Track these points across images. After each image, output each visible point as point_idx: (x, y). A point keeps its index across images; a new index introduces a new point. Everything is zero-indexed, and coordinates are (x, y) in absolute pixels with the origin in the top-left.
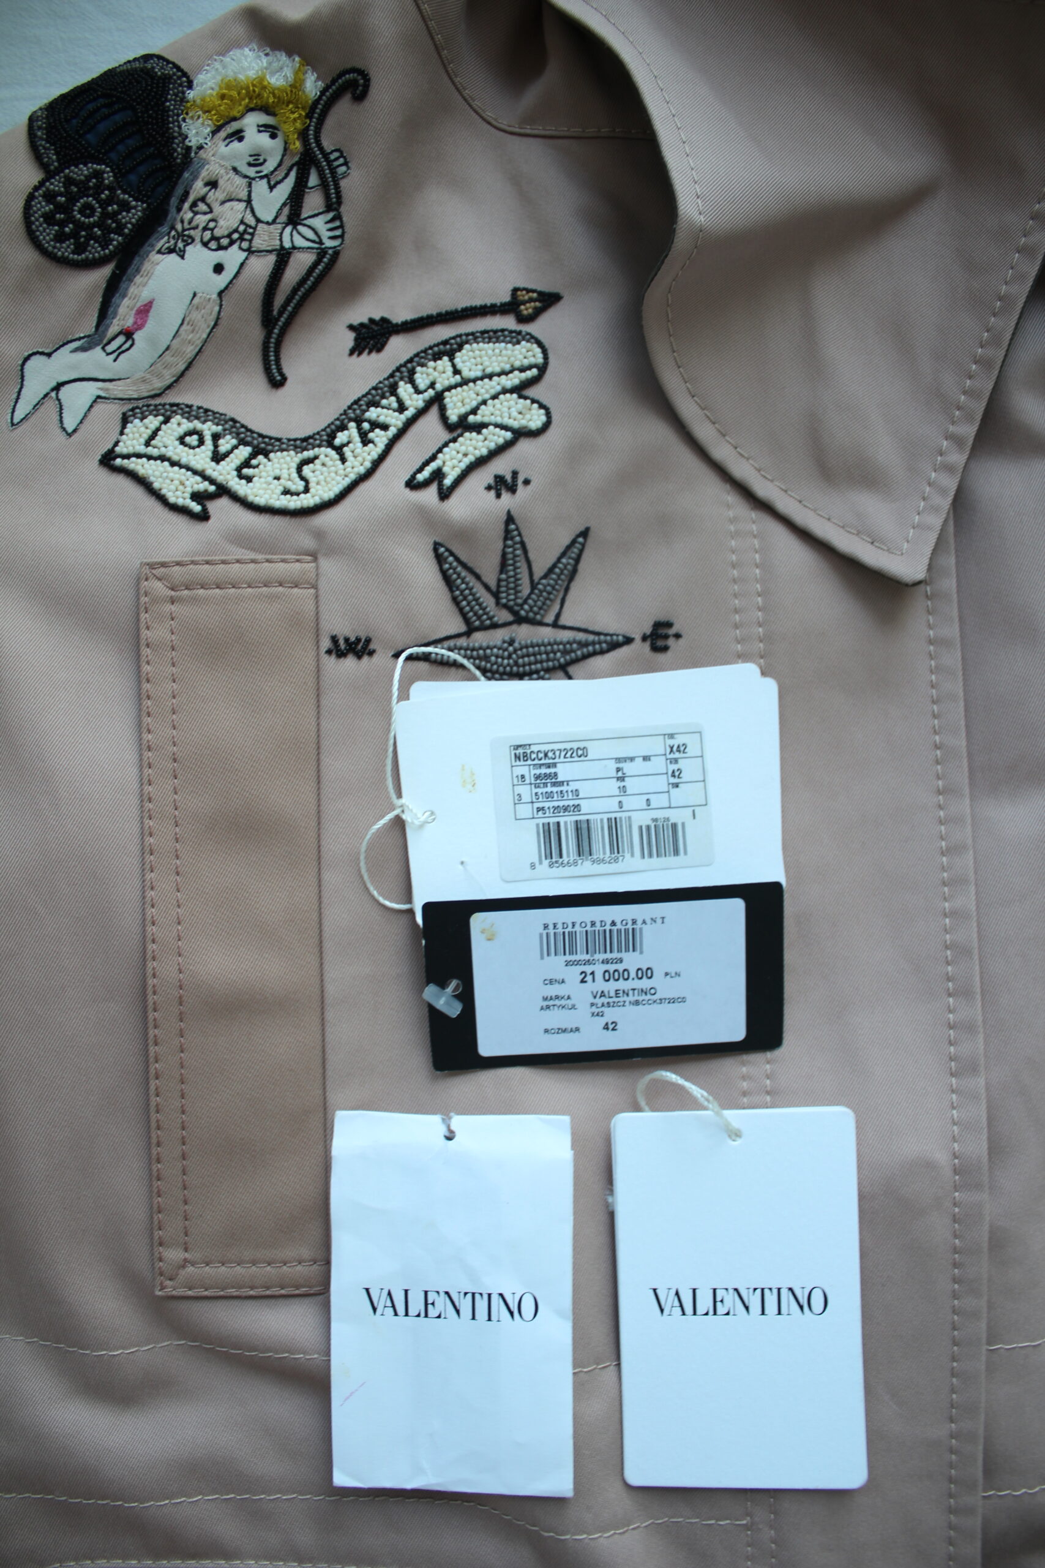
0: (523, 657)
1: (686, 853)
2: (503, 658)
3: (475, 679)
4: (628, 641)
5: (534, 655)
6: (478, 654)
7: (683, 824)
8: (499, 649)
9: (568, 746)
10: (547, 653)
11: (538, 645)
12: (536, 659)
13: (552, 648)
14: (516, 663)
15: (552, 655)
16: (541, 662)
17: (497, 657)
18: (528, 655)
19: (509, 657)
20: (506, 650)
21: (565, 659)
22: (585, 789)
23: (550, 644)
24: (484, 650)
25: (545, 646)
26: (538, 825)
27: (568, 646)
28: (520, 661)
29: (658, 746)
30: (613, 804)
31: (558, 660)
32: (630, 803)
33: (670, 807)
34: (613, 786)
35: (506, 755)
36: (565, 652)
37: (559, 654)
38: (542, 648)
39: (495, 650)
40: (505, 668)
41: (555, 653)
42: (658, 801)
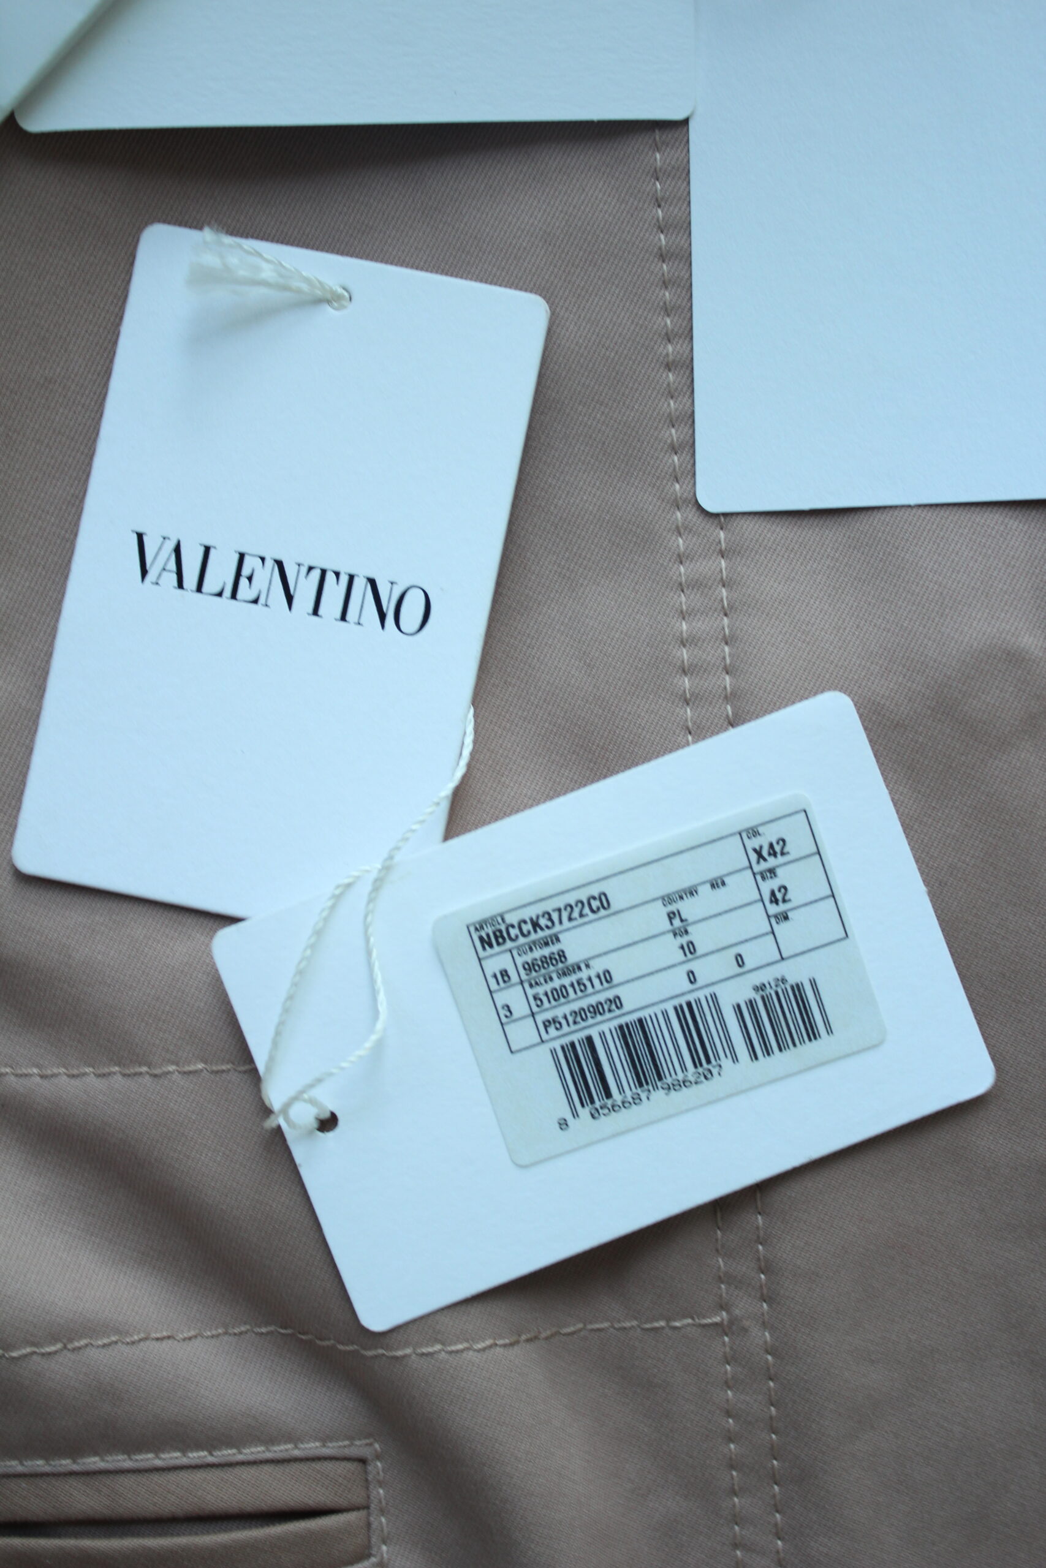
1: (829, 1031)
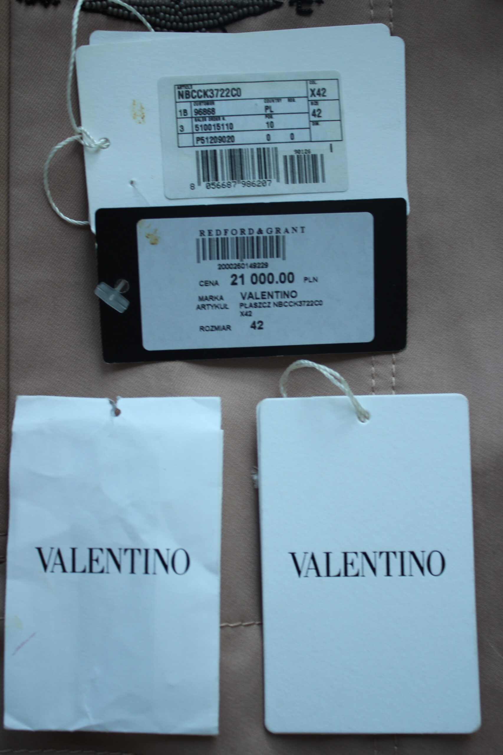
0: (187, 14)
2: (170, 15)
3: (146, 30)
4: (278, 5)
5: (197, 13)
6: (149, 10)
7: (322, 156)
8: (167, 6)
9: (224, 87)
10: (208, 12)
11: (201, 5)
12: (198, 17)
13: (213, 8)
14: (182, 20)
15: (212, 14)
16: (203, 20)
17: (165, 13)
18: (192, 14)
19: (176, 14)
20: (173, 7)
21: (224, 19)
22: (238, 123)
23: (211, 5)
24: (154, 7)
25: (206, 6)
26: (197, 152)
27: (226, 7)
28: (185, 17)
29: (301, 89)
30: (261, 137)
31: (218, 19)
32: (276, 136)
33: (311, 141)
34: (262, 122)
35: (171, 95)
36: (224, 13)
37: (218, 14)
38: (204, 8)
39: (164, 7)
40: (172, 23)
41: (215, 13)
42: (299, 135)
